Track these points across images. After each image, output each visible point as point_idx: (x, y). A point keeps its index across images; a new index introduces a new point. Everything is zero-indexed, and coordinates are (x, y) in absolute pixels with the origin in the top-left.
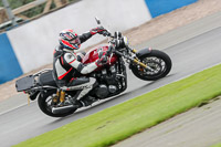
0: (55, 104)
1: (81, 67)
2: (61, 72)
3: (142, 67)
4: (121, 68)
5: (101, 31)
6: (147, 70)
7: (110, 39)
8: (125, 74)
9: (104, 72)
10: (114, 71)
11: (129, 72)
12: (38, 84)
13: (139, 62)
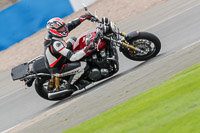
0: (51, 90)
1: (70, 55)
2: (52, 60)
5: (89, 17)
6: (137, 52)
9: (95, 57)
10: (104, 55)
12: (32, 72)
13: (128, 45)
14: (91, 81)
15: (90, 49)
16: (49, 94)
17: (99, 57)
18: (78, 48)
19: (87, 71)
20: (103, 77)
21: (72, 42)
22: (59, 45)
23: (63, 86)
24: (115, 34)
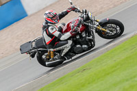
0: (48, 60)
1: (60, 36)
2: (48, 39)
5: (74, 9)
6: (107, 33)
7: (80, 14)
9: (78, 37)
10: (84, 36)
12: (34, 48)
13: (101, 28)
14: (76, 54)
15: (74, 31)
16: (47, 63)
17: (81, 37)
18: (66, 31)
19: (73, 46)
20: (84, 51)
21: (62, 26)
22: (52, 29)
23: (56, 57)
24: (92, 21)
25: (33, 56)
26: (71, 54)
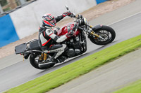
2: (44, 41)
3: (96, 37)
4: (83, 38)
5: (69, 14)
6: (100, 39)
7: (75, 19)
8: (85, 41)
9: (72, 41)
10: (78, 40)
11: (88, 40)
12: (29, 49)
16: (40, 65)
18: (61, 34)
21: (57, 30)
25: (26, 58)
26: (64, 57)
